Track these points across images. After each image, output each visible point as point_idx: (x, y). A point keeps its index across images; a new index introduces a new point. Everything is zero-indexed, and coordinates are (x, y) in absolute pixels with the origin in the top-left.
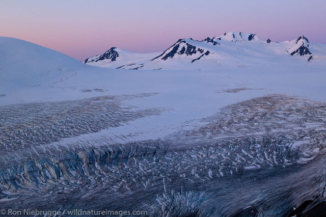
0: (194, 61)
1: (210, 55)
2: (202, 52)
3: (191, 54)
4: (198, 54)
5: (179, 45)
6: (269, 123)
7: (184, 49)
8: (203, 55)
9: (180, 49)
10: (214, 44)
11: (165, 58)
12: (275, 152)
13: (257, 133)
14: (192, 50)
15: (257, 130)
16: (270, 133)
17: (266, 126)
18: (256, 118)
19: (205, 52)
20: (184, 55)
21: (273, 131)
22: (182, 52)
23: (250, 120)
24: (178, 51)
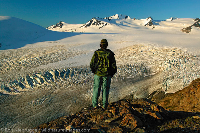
0: (100, 28)
1: (107, 25)
2: (103, 24)
3: (98, 25)
4: (102, 25)
5: (92, 20)
6: (136, 57)
7: (95, 22)
8: (104, 25)
9: (93, 22)
10: (109, 20)
11: (86, 27)
12: (140, 70)
13: (131, 62)
14: (99, 23)
15: (131, 60)
16: (137, 62)
17: (135, 59)
18: (130, 55)
19: (105, 24)
20: (95, 25)
21: (139, 61)
22: (94, 24)
23: (128, 56)
24: (92, 24)
